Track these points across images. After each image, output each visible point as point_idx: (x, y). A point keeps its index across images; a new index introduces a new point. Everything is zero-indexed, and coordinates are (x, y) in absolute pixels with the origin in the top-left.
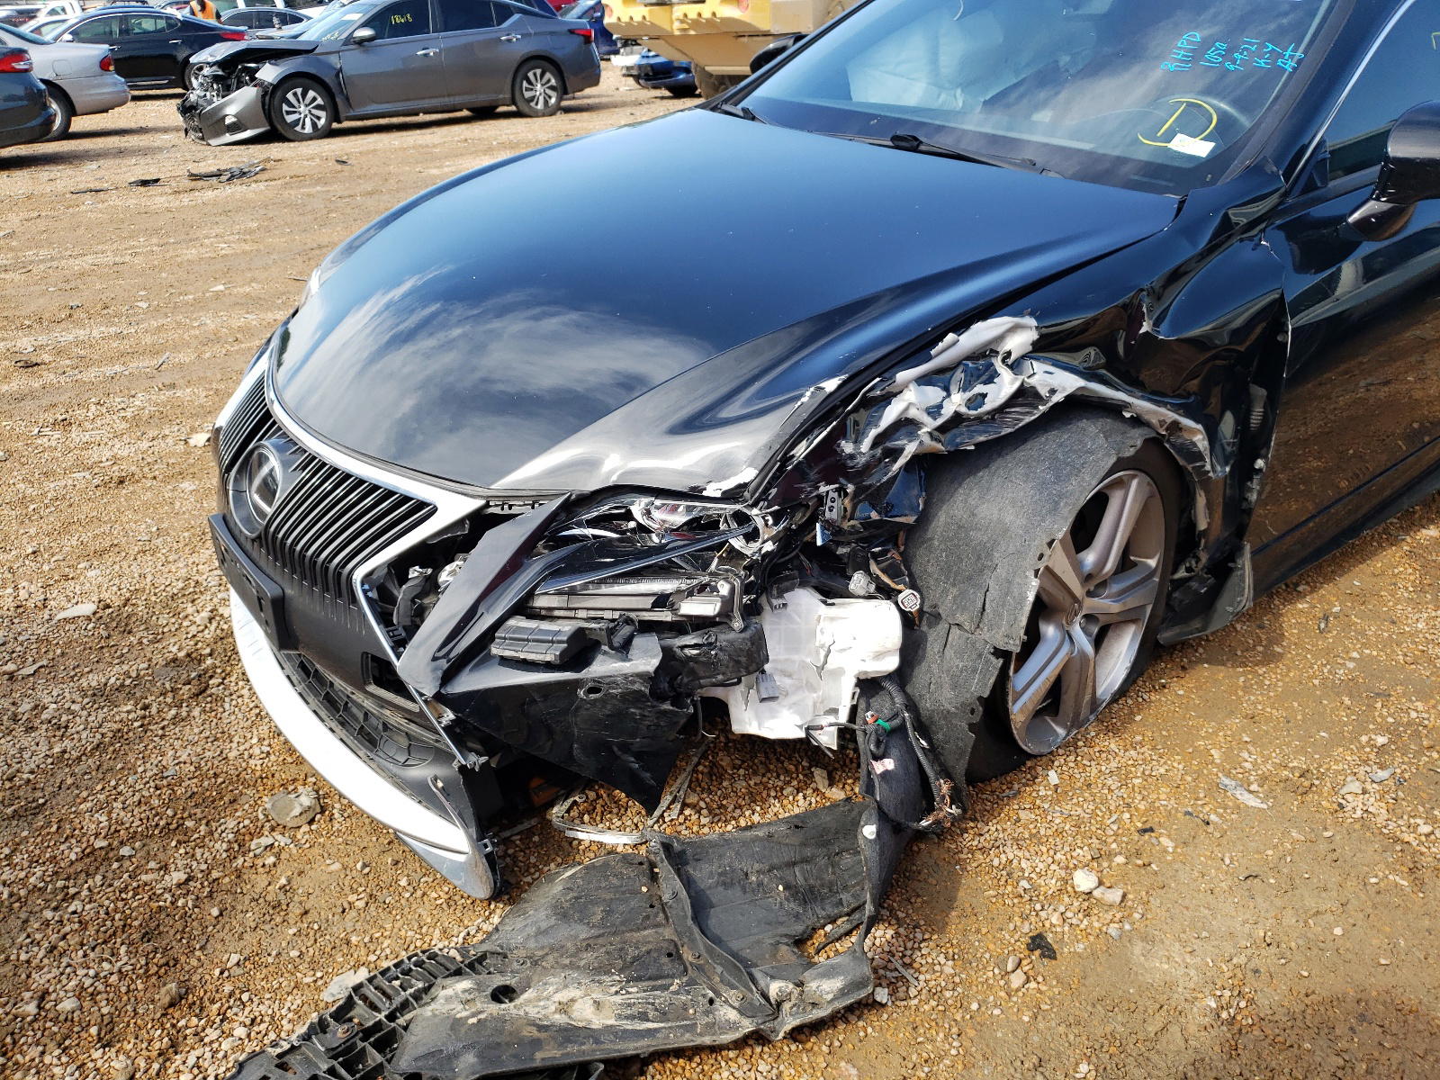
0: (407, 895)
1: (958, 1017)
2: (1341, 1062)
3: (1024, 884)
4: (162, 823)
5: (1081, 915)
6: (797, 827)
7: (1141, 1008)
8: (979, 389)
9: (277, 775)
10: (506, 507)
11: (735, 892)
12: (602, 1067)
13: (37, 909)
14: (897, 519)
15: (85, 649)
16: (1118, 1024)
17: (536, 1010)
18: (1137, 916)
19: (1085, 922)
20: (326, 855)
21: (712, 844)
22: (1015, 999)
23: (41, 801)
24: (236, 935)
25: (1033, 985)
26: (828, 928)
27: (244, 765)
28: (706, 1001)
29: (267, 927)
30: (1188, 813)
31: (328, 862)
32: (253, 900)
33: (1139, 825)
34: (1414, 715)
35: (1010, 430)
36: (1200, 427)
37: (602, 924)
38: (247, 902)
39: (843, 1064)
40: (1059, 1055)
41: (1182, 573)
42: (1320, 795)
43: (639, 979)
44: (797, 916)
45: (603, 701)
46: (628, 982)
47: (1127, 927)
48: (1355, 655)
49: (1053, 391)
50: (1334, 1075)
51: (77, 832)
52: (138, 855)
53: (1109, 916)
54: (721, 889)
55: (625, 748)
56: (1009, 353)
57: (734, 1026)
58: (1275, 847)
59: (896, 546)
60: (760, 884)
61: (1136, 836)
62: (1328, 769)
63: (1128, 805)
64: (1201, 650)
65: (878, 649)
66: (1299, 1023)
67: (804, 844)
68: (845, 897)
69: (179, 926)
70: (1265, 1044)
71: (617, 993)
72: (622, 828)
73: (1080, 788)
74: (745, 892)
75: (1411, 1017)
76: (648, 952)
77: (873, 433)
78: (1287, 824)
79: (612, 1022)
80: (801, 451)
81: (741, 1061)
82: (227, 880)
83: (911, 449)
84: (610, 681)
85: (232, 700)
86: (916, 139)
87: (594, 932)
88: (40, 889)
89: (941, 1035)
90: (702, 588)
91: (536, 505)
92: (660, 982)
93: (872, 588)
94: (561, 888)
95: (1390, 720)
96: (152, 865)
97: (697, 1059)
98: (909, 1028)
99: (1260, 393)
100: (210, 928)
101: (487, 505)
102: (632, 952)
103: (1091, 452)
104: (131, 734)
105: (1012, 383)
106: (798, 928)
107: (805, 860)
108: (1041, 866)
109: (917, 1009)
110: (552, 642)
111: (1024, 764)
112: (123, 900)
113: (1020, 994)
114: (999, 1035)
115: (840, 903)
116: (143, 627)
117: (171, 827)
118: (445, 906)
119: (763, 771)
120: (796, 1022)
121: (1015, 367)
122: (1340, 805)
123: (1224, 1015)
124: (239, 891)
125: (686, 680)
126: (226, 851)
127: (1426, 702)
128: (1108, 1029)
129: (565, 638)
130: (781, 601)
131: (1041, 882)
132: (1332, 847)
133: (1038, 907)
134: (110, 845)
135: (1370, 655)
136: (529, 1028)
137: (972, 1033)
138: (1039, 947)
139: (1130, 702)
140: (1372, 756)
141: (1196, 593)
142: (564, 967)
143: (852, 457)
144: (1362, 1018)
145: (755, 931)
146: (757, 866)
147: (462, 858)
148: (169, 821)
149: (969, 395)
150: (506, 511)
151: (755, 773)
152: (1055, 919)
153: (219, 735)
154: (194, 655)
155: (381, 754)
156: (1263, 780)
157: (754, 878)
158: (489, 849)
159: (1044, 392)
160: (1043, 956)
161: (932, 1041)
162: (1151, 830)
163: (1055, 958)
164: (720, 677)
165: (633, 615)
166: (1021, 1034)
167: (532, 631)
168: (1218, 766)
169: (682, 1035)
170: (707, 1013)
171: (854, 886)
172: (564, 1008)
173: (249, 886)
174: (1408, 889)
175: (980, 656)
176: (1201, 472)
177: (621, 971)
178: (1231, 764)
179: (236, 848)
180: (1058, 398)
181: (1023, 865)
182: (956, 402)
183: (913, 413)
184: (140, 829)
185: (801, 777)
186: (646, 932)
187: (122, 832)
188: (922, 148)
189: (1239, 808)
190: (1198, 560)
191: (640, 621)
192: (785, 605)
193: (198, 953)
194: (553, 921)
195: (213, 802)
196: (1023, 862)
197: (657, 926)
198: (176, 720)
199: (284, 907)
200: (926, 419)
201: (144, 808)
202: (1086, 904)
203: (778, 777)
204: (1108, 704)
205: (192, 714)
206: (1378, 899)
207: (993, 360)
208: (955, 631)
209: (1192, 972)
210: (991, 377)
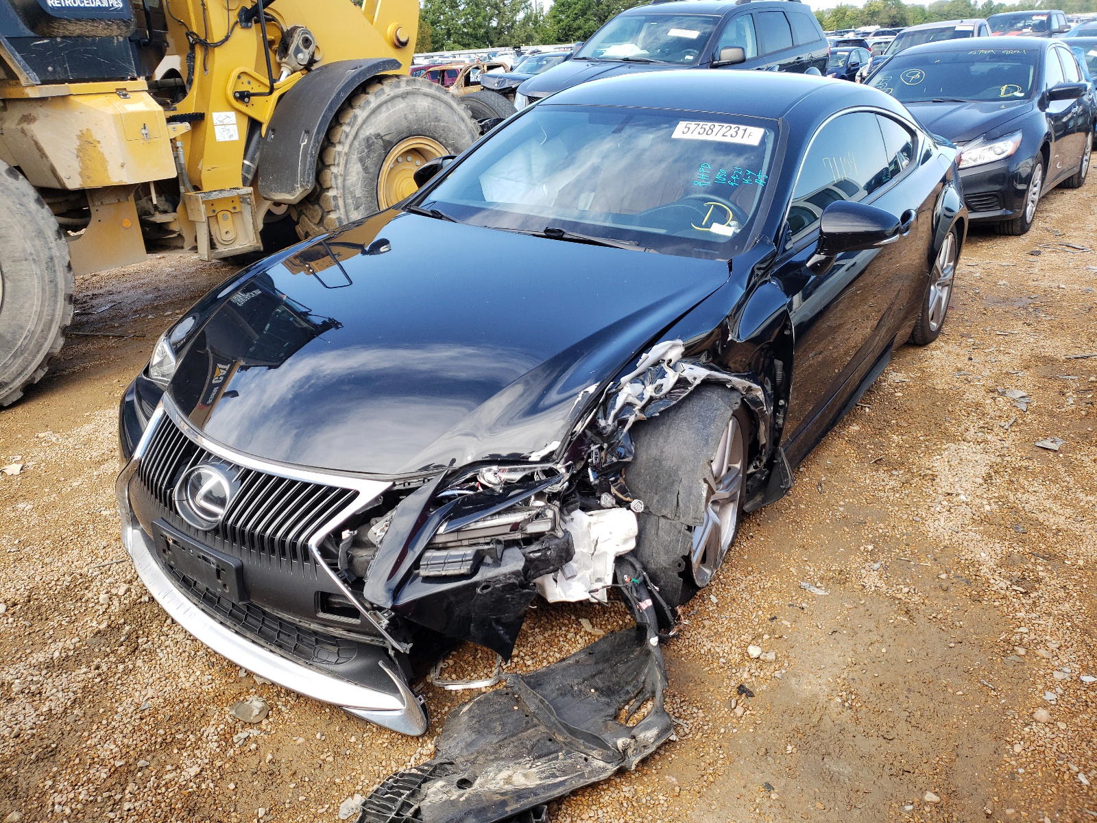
0: (360, 746)
1: (716, 738)
2: (908, 714)
3: (722, 660)
4: (159, 740)
5: (759, 670)
6: (590, 654)
7: (806, 711)
8: (659, 382)
9: (226, 692)
10: (406, 484)
11: (569, 698)
12: (546, 807)
13: (97, 814)
14: (624, 460)
15: (16, 638)
16: (797, 722)
17: (493, 786)
18: (786, 665)
19: (762, 674)
20: (290, 735)
21: (545, 674)
22: (741, 722)
23: (53, 746)
24: (254, 797)
25: (748, 712)
26: (627, 707)
27: (199, 690)
28: (582, 760)
29: (273, 788)
30: (790, 605)
31: (294, 738)
32: (254, 774)
33: (769, 616)
34: (881, 531)
35: (675, 402)
36: (759, 387)
37: (503, 732)
38: (250, 776)
39: (667, 777)
40: (774, 745)
41: (752, 470)
42: (852, 582)
43: (539, 757)
44: (608, 704)
45: (491, 593)
46: (534, 759)
47: (784, 671)
48: (842, 503)
49: (695, 379)
50: (906, 721)
51: (96, 760)
52: (152, 765)
53: (772, 668)
54: (560, 698)
55: (498, 621)
56: (670, 361)
57: (604, 770)
58: (840, 614)
59: (621, 476)
60: (580, 691)
61: (770, 623)
62: (850, 568)
63: (759, 607)
64: (764, 513)
65: (625, 537)
66: (882, 700)
67: (597, 663)
68: (629, 688)
69: (210, 800)
70: (870, 714)
71: (531, 767)
72: (480, 678)
73: (730, 602)
74: (574, 697)
75: (931, 685)
76: (538, 741)
77: (613, 413)
78: (841, 601)
79: (538, 782)
80: (579, 428)
81: (612, 789)
82: (227, 766)
83: (632, 419)
84: (495, 580)
85: (162, 650)
86: (561, 231)
87: (501, 737)
88: (91, 801)
89: (711, 749)
90: (537, 516)
91: (426, 480)
92: (551, 757)
93: (614, 502)
94: (466, 718)
95: (870, 536)
96: (169, 767)
97: (586, 794)
98: (694, 750)
99: (779, 363)
100: (234, 797)
101: (394, 485)
102: (529, 744)
103: (717, 409)
104: (95, 688)
105: (674, 377)
106: (612, 711)
107: (600, 672)
108: (727, 649)
109: (693, 740)
110: (462, 561)
111: (696, 594)
112: (159, 794)
113: (743, 718)
114: (741, 742)
115: (628, 692)
116: (56, 614)
117: (167, 741)
118: (389, 747)
119: (550, 627)
120: (639, 758)
121: (674, 368)
122: (863, 585)
123: (847, 704)
124: (240, 770)
125: (532, 573)
126: (218, 747)
127: (884, 523)
128: (794, 726)
129: (471, 558)
130: (570, 517)
131: (730, 657)
132: (866, 608)
133: (734, 671)
134: (127, 763)
135: (849, 502)
136: (497, 795)
137: (726, 744)
138: (744, 692)
139: (737, 549)
140: (869, 557)
141: (760, 480)
142: (492, 760)
143: (604, 428)
144: (909, 690)
145: (589, 717)
146: (576, 681)
147: (398, 713)
148: (164, 737)
149: (655, 385)
150: (407, 487)
151: (546, 629)
152: (746, 675)
153: (167, 675)
154: (113, 625)
155: (316, 660)
156: (822, 579)
157: (576, 688)
158: (422, 701)
159: (690, 379)
160: (747, 696)
161: (708, 754)
162: (775, 618)
163: (753, 696)
164: (551, 568)
165: (500, 538)
166: (752, 740)
167: (446, 557)
168: (796, 576)
169: (579, 780)
170: (587, 766)
171: (632, 681)
172: (508, 781)
173: (246, 766)
174: (908, 623)
175: (680, 532)
176: (762, 412)
177: (529, 754)
178: (804, 575)
179: (224, 744)
180: (698, 382)
181: (718, 651)
182: (649, 391)
183: (631, 399)
184: (144, 748)
185: (574, 626)
186: (529, 731)
187: (131, 753)
188: (565, 236)
189: (814, 598)
190: (761, 461)
191: (505, 541)
192: (572, 519)
193: (233, 814)
194: (474, 737)
195: (188, 719)
196: (716, 648)
197: (535, 726)
198: (127, 672)
199: (278, 773)
200: (637, 402)
201: (139, 734)
202: (758, 664)
203: (560, 629)
204: (728, 551)
205: (137, 665)
206: (896, 630)
207: (662, 365)
208: (662, 521)
209: (824, 687)
210: (663, 374)
